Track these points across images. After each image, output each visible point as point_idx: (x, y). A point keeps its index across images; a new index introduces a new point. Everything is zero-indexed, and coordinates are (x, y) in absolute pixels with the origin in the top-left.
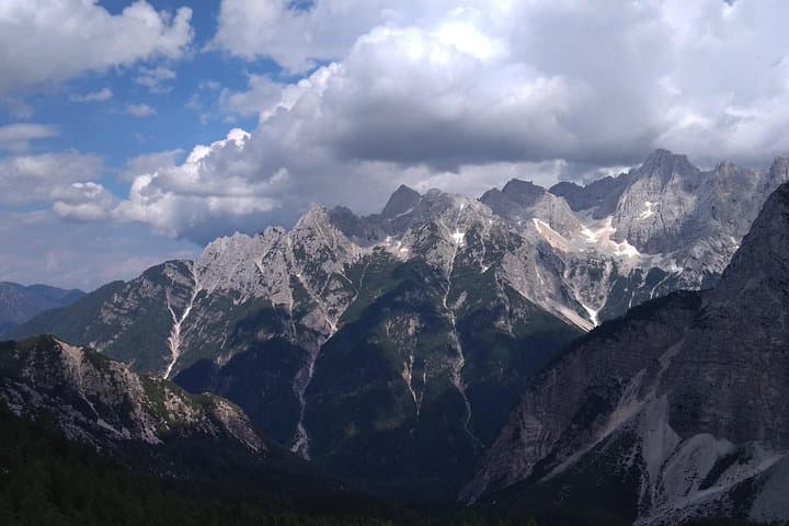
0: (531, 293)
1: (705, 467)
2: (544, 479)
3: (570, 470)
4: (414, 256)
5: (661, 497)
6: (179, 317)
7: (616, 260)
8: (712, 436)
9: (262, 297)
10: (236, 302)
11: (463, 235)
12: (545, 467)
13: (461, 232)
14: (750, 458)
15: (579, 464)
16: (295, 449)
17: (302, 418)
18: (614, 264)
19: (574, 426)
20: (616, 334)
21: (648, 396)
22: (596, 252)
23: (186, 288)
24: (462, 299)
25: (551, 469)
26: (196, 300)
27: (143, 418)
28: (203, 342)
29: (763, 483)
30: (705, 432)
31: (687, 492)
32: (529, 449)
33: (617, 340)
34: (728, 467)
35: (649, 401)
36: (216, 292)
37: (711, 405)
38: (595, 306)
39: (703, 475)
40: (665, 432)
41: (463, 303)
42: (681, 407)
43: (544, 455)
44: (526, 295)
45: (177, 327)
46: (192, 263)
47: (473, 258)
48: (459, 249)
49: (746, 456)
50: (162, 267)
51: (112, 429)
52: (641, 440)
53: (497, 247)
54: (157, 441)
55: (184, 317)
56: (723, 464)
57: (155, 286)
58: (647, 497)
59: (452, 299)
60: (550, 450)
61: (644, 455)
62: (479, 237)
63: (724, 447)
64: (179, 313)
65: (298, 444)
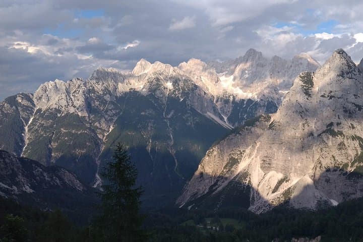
0: (201, 110)
1: (274, 184)
2: (214, 193)
3: (224, 189)
4: (150, 93)
5: (258, 197)
6: (27, 123)
7: (235, 96)
8: (275, 172)
9: (73, 113)
10: (59, 115)
11: (171, 83)
12: (214, 188)
13: (170, 82)
14: (289, 180)
15: (227, 186)
16: (95, 186)
17: (98, 171)
18: (233, 97)
19: (225, 171)
20: (240, 132)
21: (252, 157)
22: (226, 92)
23: (30, 107)
24: (172, 113)
25: (217, 189)
26: (36, 114)
27: (23, 180)
28: (42, 135)
29: (294, 189)
30: (273, 170)
31: (268, 194)
32: (207, 181)
33: (240, 134)
34: (282, 184)
35: (253, 159)
36: (47, 110)
37: (275, 160)
38: (226, 115)
39: (273, 187)
40: (259, 171)
41: (173, 115)
42: (264, 161)
43: (213, 183)
44: (199, 111)
45: (26, 128)
46: (33, 95)
47: (176, 94)
48: (170, 90)
49: (288, 179)
50: (15, 97)
51: (7, 187)
52: (250, 175)
53: (186, 89)
54: (32, 191)
55: (30, 123)
56: (280, 183)
57: (11, 106)
58: (253, 198)
59: (167, 114)
60: (215, 181)
61: (251, 181)
62: (179, 85)
63: (280, 176)
64: (27, 121)
65: (97, 183)
